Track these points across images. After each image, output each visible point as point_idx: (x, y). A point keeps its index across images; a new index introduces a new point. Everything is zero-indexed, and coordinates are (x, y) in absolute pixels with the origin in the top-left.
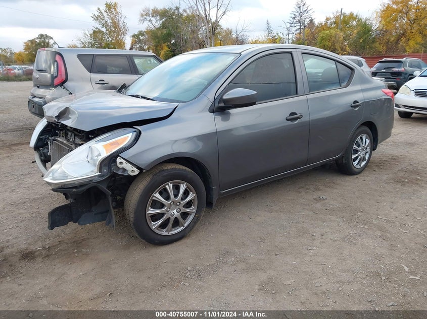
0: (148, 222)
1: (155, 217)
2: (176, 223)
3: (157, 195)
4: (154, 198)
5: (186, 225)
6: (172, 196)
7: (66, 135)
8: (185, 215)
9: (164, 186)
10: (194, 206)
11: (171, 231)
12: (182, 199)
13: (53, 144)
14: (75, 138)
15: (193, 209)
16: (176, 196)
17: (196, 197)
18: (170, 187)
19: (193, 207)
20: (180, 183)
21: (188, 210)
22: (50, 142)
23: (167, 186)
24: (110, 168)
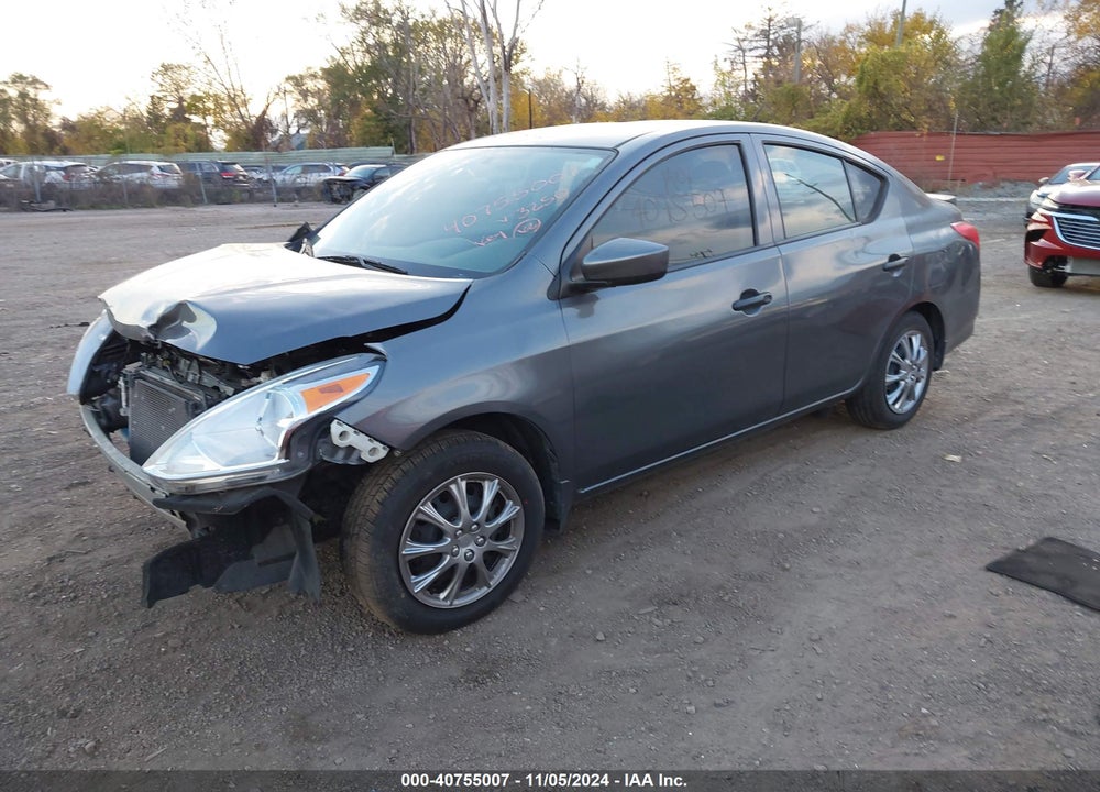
0: (404, 577)
1: (420, 565)
2: (471, 578)
3: (429, 509)
4: (420, 516)
5: (493, 583)
6: (465, 511)
7: (174, 364)
8: (492, 558)
9: (447, 486)
10: (514, 535)
11: (456, 597)
12: (489, 520)
13: (133, 386)
14: (201, 373)
15: (512, 544)
16: (474, 511)
17: (522, 513)
18: (459, 488)
19: (512, 539)
20: (484, 480)
21: (502, 546)
22: (126, 382)
23: (453, 487)
24: (313, 449)
